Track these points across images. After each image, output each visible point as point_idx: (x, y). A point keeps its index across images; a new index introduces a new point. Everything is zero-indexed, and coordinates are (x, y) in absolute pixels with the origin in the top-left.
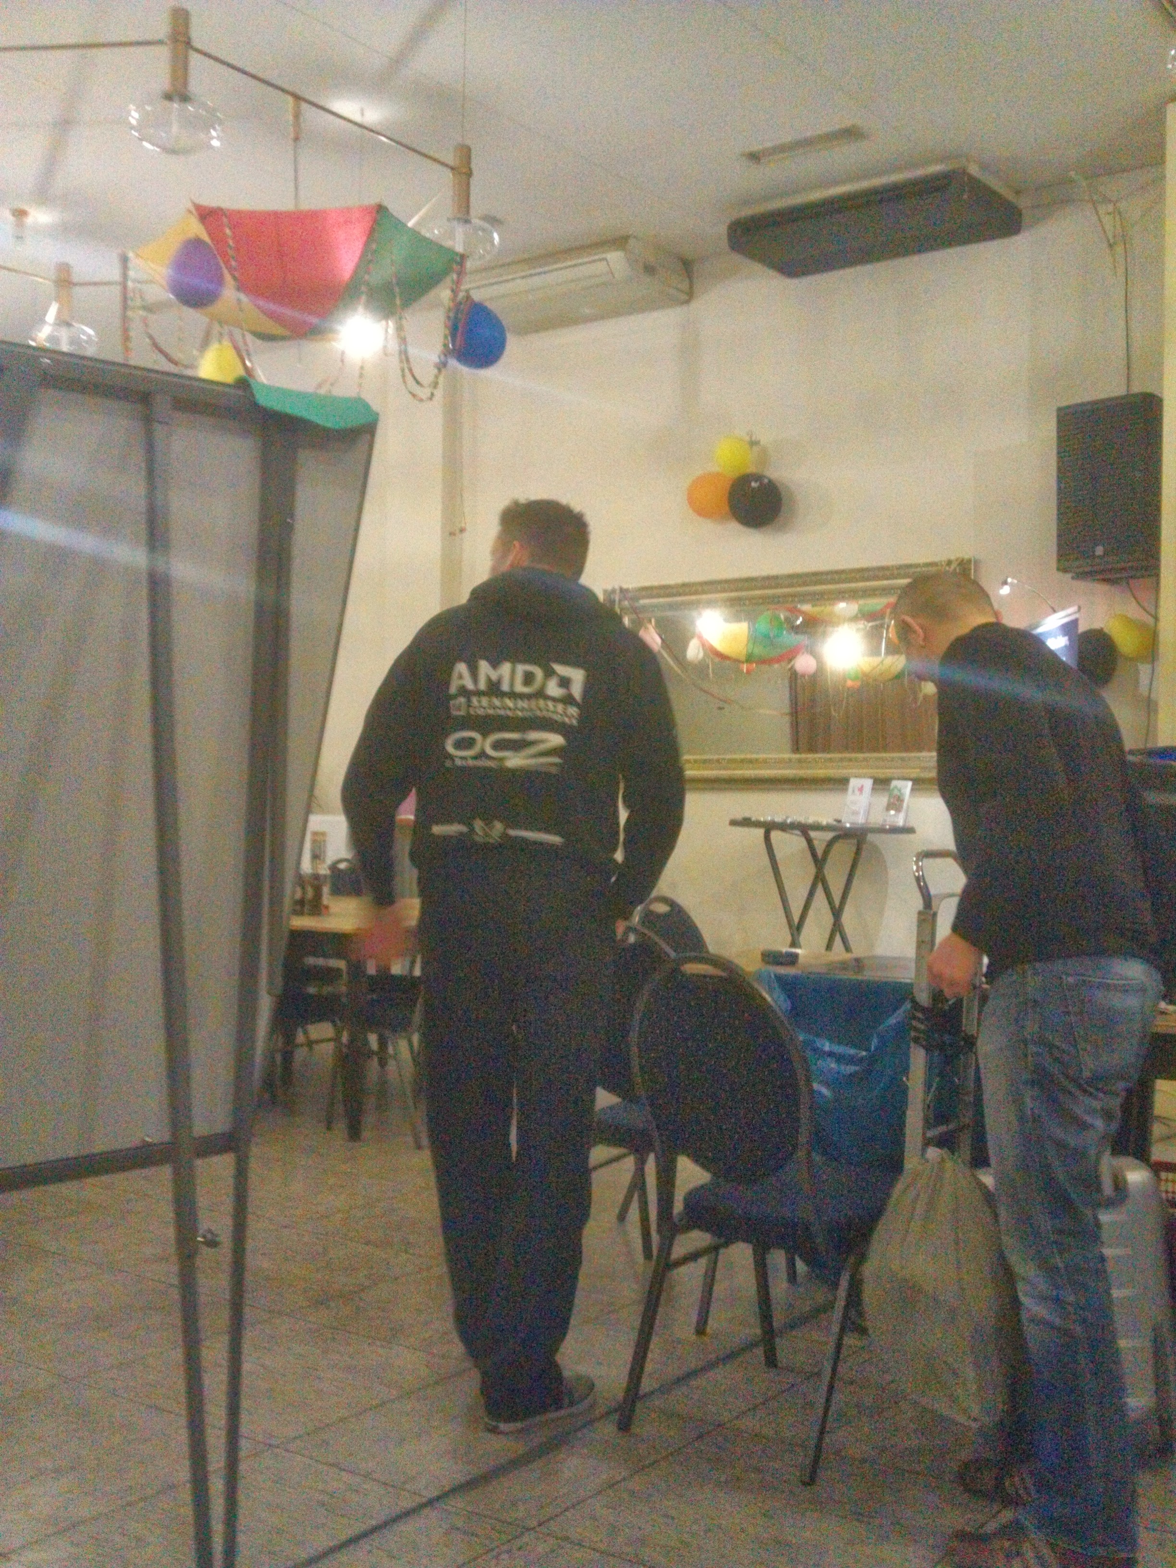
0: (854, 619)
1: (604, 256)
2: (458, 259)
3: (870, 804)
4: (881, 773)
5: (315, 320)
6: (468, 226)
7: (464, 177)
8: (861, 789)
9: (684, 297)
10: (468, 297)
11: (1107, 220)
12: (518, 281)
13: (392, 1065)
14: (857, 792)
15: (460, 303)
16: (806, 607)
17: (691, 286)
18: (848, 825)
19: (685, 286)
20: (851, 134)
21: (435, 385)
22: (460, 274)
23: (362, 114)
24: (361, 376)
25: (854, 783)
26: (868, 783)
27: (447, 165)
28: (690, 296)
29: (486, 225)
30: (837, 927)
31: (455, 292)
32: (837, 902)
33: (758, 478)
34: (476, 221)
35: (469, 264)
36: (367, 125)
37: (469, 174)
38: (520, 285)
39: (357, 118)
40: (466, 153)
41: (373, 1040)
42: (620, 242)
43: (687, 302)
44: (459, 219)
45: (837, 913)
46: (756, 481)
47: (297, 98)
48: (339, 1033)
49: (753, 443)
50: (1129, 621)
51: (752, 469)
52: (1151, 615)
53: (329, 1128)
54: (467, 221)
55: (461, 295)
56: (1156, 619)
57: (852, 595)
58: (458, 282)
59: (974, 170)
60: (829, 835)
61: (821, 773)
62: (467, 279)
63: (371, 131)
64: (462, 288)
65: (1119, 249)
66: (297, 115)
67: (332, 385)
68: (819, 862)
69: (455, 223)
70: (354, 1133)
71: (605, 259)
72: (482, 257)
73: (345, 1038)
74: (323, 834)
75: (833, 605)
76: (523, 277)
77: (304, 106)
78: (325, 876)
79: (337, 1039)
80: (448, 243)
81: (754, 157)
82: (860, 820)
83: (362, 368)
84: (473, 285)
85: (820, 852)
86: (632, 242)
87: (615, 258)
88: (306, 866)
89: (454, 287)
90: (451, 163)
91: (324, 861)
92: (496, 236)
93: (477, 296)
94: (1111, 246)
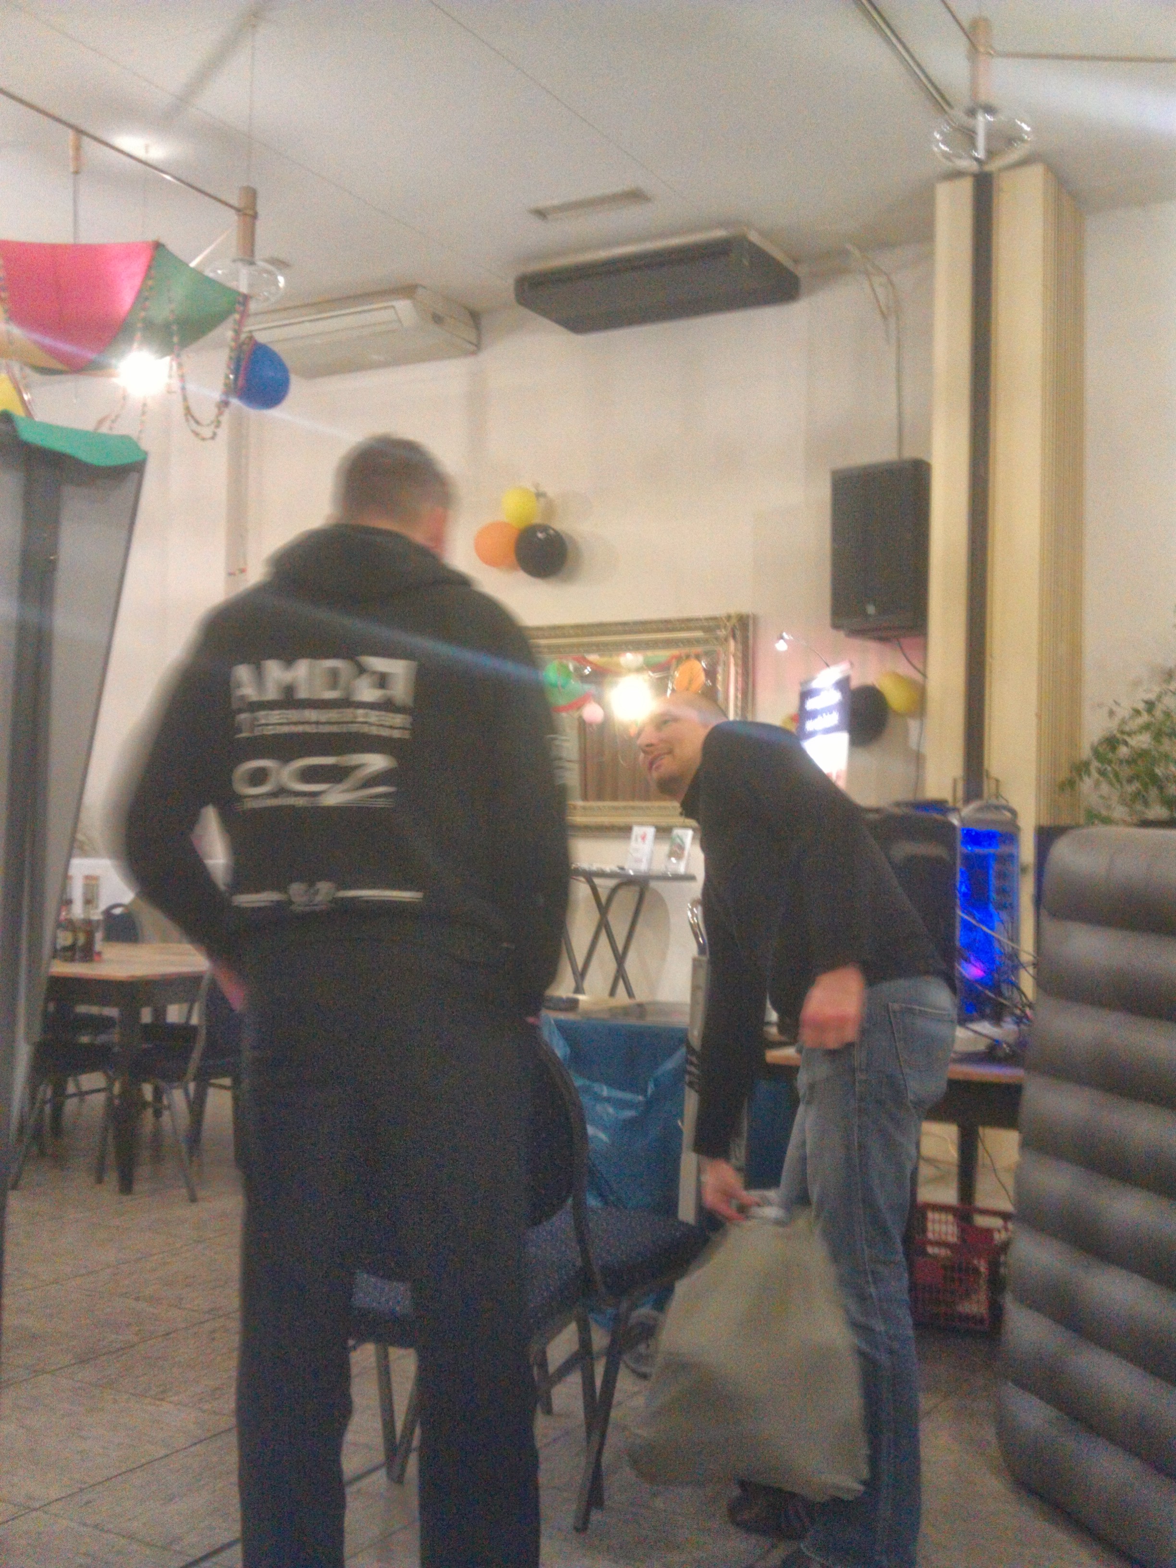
0: (639, 670)
1: (390, 304)
2: (241, 299)
3: (652, 852)
4: (664, 822)
5: (93, 356)
6: (252, 268)
7: (248, 219)
8: (644, 838)
9: (472, 348)
10: (251, 338)
11: (879, 290)
12: (308, 324)
13: (166, 1116)
14: (640, 840)
15: (243, 343)
16: (593, 657)
17: (479, 336)
18: (631, 873)
19: (473, 337)
20: (636, 196)
21: (218, 424)
22: (244, 314)
23: (147, 151)
24: (144, 413)
25: (637, 831)
26: (650, 831)
27: (231, 206)
28: (477, 347)
29: (270, 267)
30: (621, 974)
31: (237, 332)
32: (620, 948)
33: (544, 528)
34: (261, 264)
35: (253, 306)
36: (150, 162)
37: (255, 216)
38: (308, 328)
39: (140, 153)
40: (251, 194)
41: (148, 1091)
42: (408, 290)
43: (474, 353)
44: (242, 260)
45: (620, 959)
46: (541, 532)
47: (80, 132)
48: (111, 1081)
49: (539, 495)
50: (899, 678)
51: (537, 520)
52: (919, 671)
53: (100, 1180)
54: (252, 263)
55: (243, 336)
56: (925, 675)
57: (637, 646)
58: (240, 323)
59: (754, 237)
60: (612, 883)
61: (605, 820)
62: (251, 320)
63: (156, 168)
64: (246, 329)
65: (892, 320)
66: (78, 148)
67: (113, 421)
68: (603, 909)
69: (240, 265)
70: (126, 1185)
71: (393, 307)
72: (267, 299)
73: (117, 1088)
74: (96, 878)
75: (618, 655)
76: (311, 321)
77: (86, 140)
78: (98, 921)
79: (108, 1089)
80: (232, 284)
81: (541, 214)
82: (643, 867)
83: (145, 405)
84: (257, 327)
85: (603, 899)
86: (420, 291)
87: (403, 307)
88: (78, 911)
89: (237, 327)
90: (236, 205)
91: (97, 907)
92: (281, 280)
93: (262, 337)
94: (884, 316)
